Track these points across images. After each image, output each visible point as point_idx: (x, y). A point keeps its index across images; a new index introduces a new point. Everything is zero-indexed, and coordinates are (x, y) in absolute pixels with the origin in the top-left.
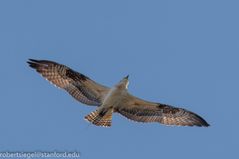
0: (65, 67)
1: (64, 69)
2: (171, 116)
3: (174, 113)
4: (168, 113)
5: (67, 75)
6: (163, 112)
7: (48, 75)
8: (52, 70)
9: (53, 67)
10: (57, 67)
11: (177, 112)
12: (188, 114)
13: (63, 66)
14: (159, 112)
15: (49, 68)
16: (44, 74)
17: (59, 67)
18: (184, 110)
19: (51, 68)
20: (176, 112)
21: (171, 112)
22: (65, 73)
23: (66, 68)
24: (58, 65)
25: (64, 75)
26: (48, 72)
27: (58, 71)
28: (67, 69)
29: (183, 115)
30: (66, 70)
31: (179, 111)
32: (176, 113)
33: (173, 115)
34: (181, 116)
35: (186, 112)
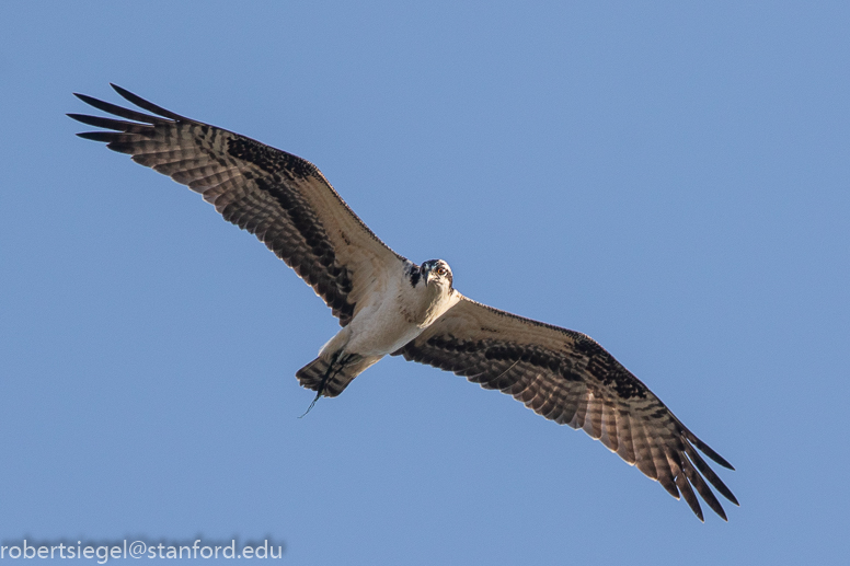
0: (223, 131)
1: (218, 137)
2: (610, 396)
3: (624, 393)
4: (605, 384)
5: (231, 152)
6: (589, 368)
7: (159, 155)
8: (173, 139)
9: (174, 131)
10: (191, 131)
11: (637, 398)
12: (672, 426)
13: (214, 129)
14: (573, 361)
15: (157, 130)
16: (141, 152)
17: (198, 130)
18: (661, 404)
19: (169, 135)
20: (634, 395)
21: (614, 384)
22: (226, 147)
23: (227, 135)
24: (194, 124)
25: (222, 154)
26: (157, 144)
27: (198, 142)
28: (229, 138)
29: (655, 421)
30: (227, 141)
31: (645, 397)
32: (631, 398)
33: (622, 400)
34: (646, 418)
35: (666, 418)
